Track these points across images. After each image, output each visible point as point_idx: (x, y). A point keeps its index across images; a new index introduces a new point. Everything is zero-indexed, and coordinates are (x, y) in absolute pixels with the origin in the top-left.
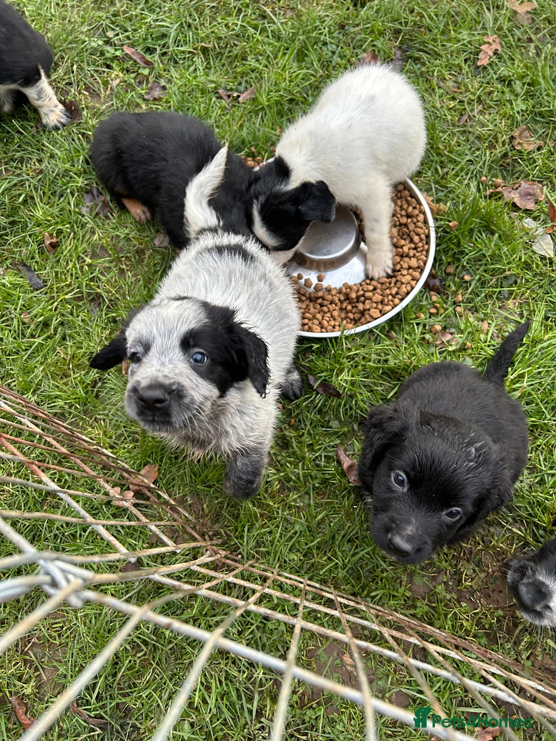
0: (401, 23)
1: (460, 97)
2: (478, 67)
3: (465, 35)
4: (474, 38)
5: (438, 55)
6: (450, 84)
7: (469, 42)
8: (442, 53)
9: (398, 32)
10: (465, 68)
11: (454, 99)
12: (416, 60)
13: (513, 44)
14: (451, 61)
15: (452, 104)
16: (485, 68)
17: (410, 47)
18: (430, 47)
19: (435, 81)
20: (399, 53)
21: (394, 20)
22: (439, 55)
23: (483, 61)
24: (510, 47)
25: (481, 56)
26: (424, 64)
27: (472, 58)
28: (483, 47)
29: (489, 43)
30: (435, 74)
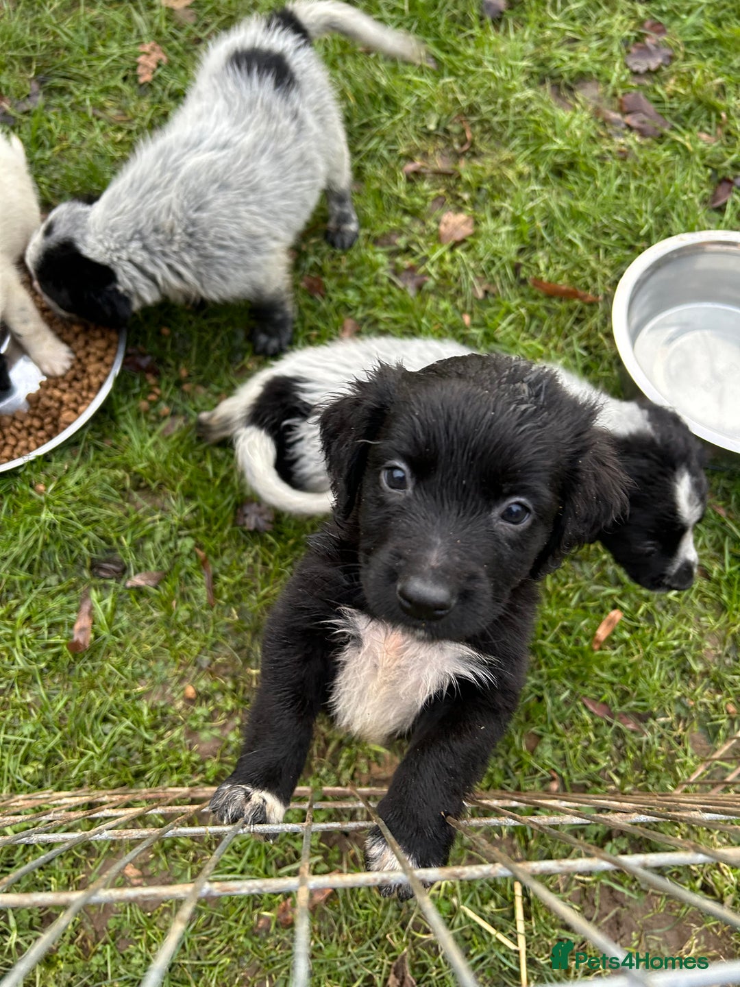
0: (27, 49)
1: (128, 126)
2: (141, 85)
3: (115, 49)
4: (126, 51)
5: (86, 80)
6: (113, 112)
7: (122, 56)
8: (90, 75)
9: (28, 61)
10: (126, 88)
11: (120, 129)
12: (62, 91)
13: (180, 49)
14: (107, 84)
15: (119, 136)
16: (150, 85)
17: (48, 75)
18: (74, 71)
19: (90, 112)
20: (35, 86)
21: (18, 45)
22: (88, 79)
23: (146, 77)
24: (177, 53)
25: (140, 70)
26: (71, 93)
27: (131, 77)
28: (141, 59)
29: (148, 54)
30: (88, 103)
